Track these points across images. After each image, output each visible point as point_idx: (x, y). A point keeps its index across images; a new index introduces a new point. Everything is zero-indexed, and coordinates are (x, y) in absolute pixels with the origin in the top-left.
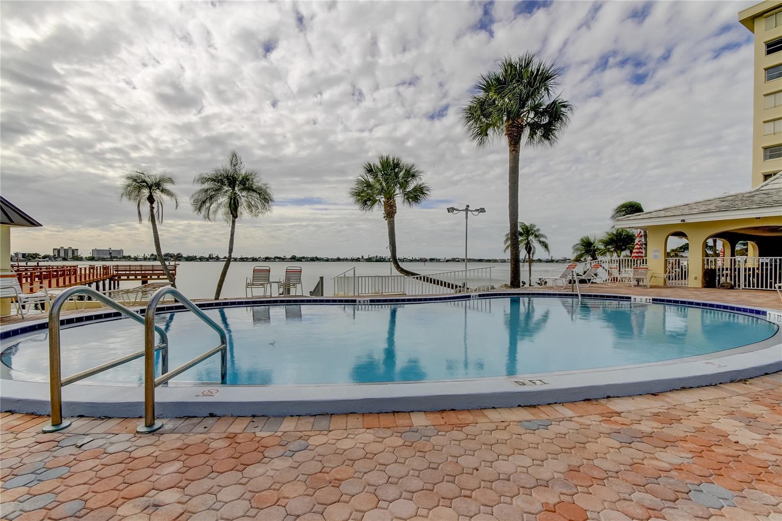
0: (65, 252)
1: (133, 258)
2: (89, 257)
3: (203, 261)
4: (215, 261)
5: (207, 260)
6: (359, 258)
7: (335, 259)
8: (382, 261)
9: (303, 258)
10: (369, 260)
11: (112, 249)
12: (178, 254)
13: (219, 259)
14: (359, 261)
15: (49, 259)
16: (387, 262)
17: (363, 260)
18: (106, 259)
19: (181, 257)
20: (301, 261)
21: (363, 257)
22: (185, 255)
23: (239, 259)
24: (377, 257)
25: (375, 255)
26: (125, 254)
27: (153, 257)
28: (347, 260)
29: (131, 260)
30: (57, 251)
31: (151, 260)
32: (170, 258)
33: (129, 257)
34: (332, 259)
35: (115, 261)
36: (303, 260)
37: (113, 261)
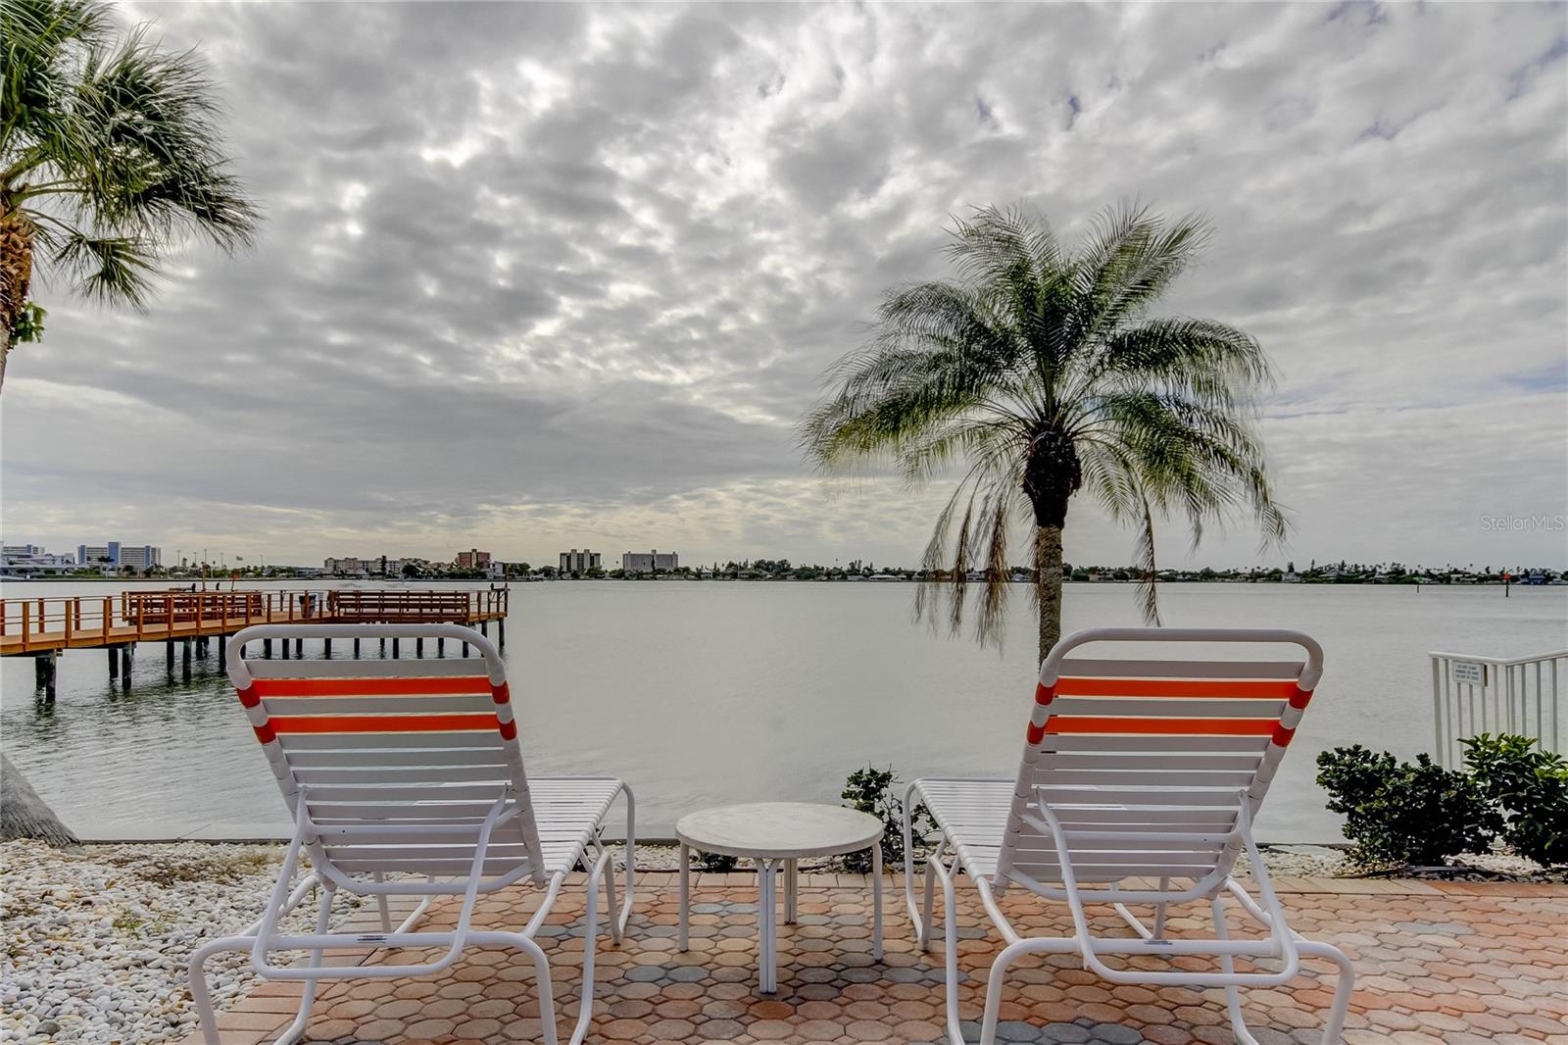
0: (578, 559)
1: (693, 574)
2: (614, 572)
3: (833, 580)
4: (860, 580)
5: (843, 576)
6: (1277, 571)
7: (1196, 574)
8: (1360, 582)
9: (1093, 570)
10: (1314, 576)
11: (658, 553)
12: (783, 562)
13: (872, 574)
14: (1279, 580)
15: (545, 575)
16: (1378, 582)
17: (1290, 577)
18: (644, 576)
19: (788, 569)
20: (1085, 579)
21: (1291, 569)
22: (795, 565)
23: (919, 574)
24: (1343, 565)
25: (1335, 561)
26: (681, 564)
27: (731, 570)
28: (1233, 576)
29: (689, 576)
30: (566, 557)
31: (728, 577)
32: (764, 572)
33: (687, 569)
34: (1184, 574)
35: (661, 579)
36: (1092, 577)
37: (656, 579)
